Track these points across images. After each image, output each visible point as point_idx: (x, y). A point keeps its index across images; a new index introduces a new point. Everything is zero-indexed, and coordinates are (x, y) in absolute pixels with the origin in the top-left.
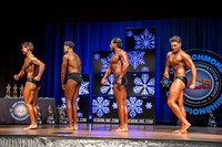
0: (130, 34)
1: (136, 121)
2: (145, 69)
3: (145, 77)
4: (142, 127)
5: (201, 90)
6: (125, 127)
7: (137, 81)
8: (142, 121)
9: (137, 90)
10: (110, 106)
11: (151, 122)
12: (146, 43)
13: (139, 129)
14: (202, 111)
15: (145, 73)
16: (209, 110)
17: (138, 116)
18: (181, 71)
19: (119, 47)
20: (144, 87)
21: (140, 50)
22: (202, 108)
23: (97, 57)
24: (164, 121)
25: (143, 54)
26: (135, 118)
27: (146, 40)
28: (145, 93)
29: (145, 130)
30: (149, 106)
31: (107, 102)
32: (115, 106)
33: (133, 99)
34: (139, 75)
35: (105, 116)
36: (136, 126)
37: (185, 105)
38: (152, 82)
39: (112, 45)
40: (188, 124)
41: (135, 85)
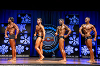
0: (19, 16)
1: (21, 56)
2: (26, 32)
3: (26, 36)
4: (23, 58)
5: (50, 42)
6: (15, 59)
7: (22, 37)
8: (23, 56)
9: (22, 42)
10: (9, 49)
11: (28, 56)
12: (27, 21)
13: (22, 60)
14: (50, 51)
15: (26, 34)
16: (53, 50)
17: (22, 54)
18: (40, 33)
19: (13, 22)
20: (25, 40)
21: (24, 24)
22: (50, 49)
23: (3, 25)
24: (34, 55)
25: (25, 25)
26: (20, 54)
27: (27, 19)
28: (25, 43)
29: (25, 60)
30: (27, 49)
31: (7, 47)
32: (11, 49)
33: (20, 46)
34: (23, 35)
35: (6, 54)
36: (21, 58)
37: (43, 48)
38: (29, 38)
39: (9, 20)
40: (43, 57)
41: (21, 39)
